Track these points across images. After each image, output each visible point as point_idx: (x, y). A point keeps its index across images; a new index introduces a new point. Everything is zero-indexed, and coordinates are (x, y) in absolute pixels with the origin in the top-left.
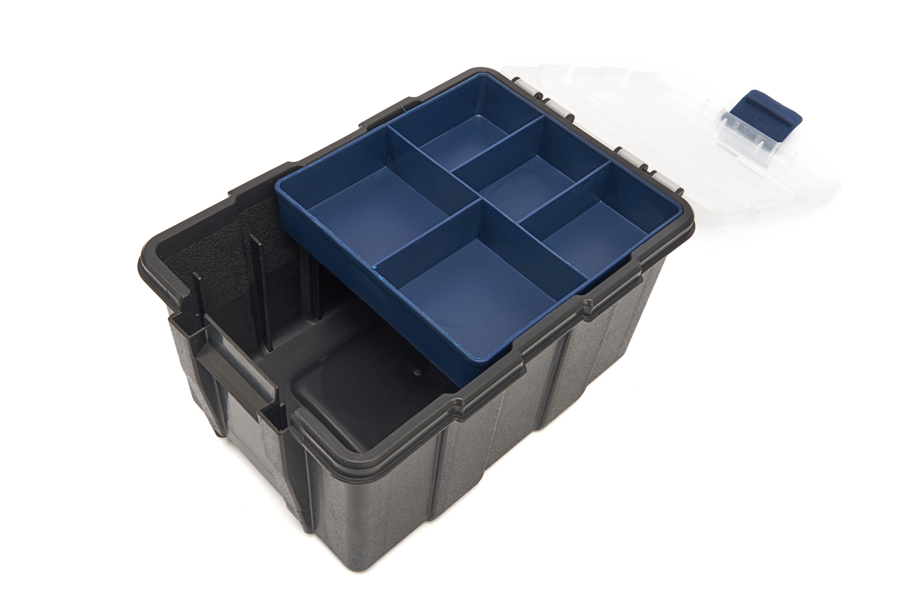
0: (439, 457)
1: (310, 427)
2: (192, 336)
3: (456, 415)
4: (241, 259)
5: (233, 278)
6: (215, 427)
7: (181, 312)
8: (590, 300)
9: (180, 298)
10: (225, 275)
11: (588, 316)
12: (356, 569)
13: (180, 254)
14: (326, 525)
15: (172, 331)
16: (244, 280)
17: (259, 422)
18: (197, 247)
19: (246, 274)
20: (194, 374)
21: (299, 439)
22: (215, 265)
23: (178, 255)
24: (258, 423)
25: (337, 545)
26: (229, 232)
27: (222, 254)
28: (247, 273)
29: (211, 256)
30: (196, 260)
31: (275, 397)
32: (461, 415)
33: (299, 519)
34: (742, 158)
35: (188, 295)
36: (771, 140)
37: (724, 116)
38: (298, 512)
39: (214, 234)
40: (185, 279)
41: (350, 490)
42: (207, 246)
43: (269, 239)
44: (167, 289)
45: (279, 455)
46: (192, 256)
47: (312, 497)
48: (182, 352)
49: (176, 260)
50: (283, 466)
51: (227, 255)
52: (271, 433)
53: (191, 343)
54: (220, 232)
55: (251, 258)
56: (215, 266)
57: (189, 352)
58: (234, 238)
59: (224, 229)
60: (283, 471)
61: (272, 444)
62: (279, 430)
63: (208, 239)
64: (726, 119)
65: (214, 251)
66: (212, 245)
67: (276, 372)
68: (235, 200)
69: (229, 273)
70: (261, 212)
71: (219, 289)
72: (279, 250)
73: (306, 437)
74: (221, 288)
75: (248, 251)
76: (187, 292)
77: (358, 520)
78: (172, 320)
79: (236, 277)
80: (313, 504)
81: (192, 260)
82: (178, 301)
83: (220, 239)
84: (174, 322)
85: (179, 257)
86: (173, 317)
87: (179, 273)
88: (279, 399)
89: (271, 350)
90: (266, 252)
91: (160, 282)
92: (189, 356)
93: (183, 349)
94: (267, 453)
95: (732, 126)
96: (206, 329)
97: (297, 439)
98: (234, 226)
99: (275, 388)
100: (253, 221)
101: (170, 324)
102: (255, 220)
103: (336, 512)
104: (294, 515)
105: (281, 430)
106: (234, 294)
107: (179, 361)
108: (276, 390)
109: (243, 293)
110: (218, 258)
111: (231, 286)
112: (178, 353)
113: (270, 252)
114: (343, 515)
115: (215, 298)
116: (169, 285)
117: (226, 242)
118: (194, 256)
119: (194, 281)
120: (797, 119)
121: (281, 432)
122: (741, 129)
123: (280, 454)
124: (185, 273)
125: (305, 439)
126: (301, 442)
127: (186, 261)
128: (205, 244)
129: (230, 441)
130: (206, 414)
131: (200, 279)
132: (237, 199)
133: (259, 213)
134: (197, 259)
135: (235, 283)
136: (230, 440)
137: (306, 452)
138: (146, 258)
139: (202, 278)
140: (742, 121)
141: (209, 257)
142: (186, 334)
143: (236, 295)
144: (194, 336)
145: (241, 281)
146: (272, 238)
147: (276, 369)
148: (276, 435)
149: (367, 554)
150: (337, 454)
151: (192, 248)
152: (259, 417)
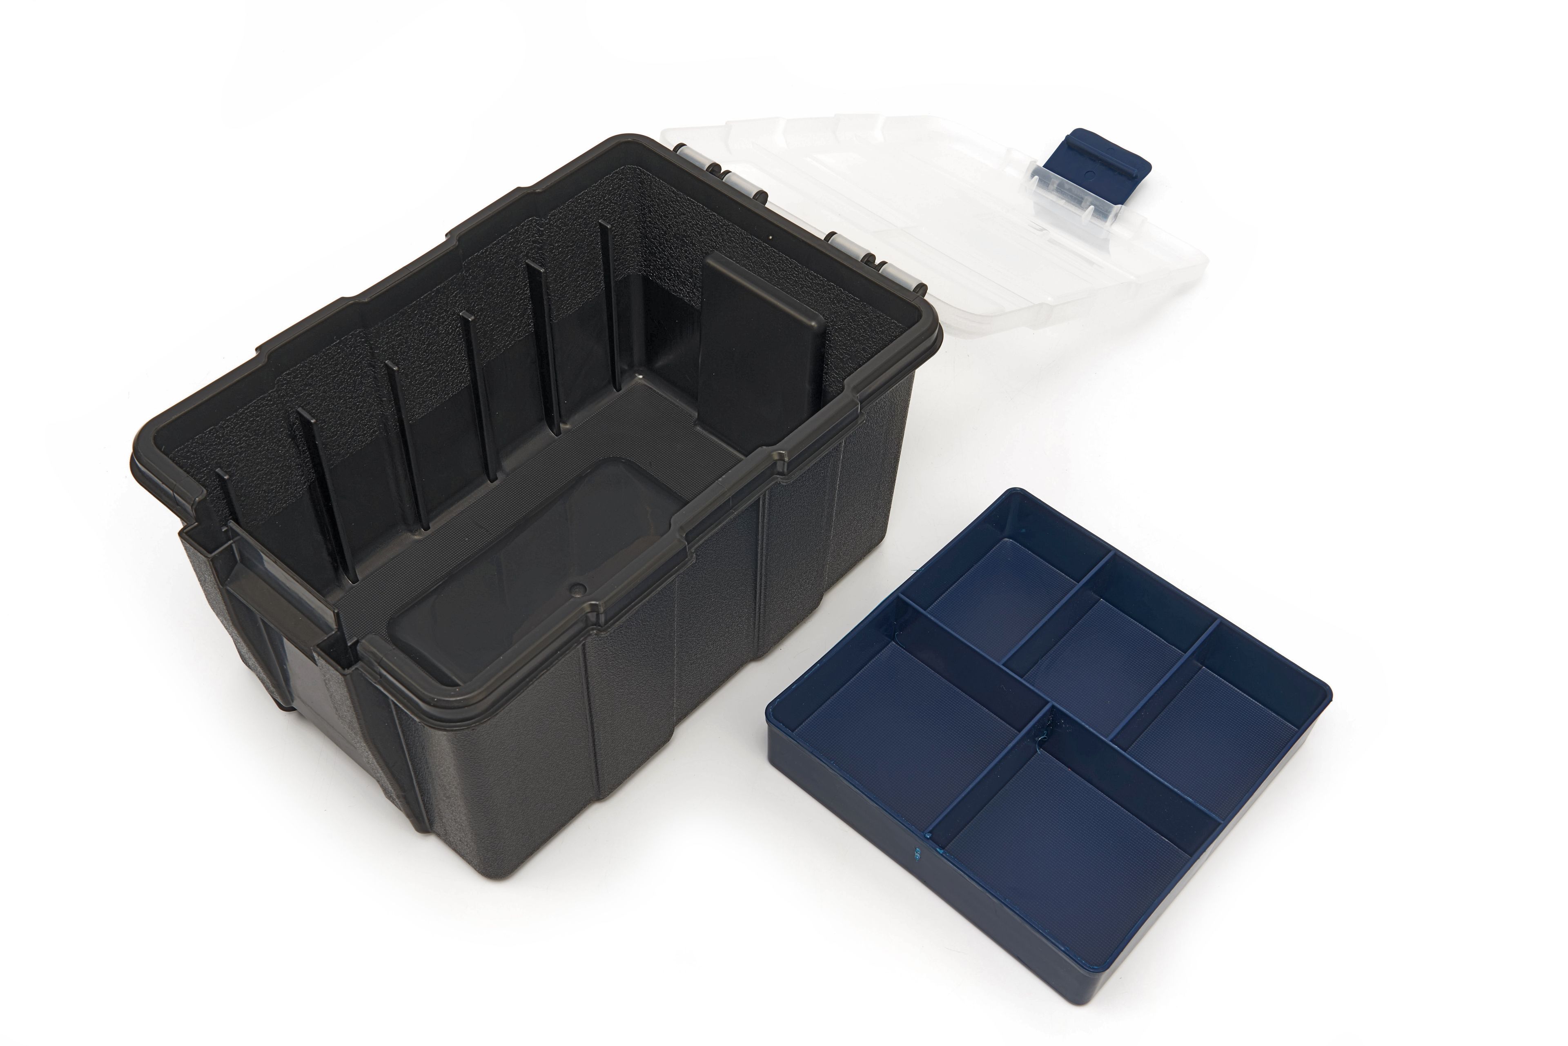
0: (588, 697)
1: (384, 659)
2: (214, 554)
3: (595, 627)
4: (288, 445)
5: (280, 475)
6: (273, 693)
7: (197, 523)
8: (782, 452)
9: (192, 503)
10: (266, 470)
11: (784, 475)
12: (493, 875)
13: (192, 443)
14: (441, 812)
15: (187, 552)
16: (298, 476)
17: (317, 663)
18: (217, 431)
19: (299, 468)
20: (226, 611)
21: (372, 679)
22: (248, 456)
23: (189, 445)
24: (317, 665)
25: (460, 840)
26: (263, 406)
27: (257, 439)
28: (301, 465)
29: (240, 444)
30: (218, 450)
31: (336, 626)
32: (602, 627)
33: (402, 809)
34: (1055, 233)
35: (204, 497)
36: (1104, 202)
37: (1036, 172)
38: (398, 797)
39: (241, 411)
40: (205, 480)
41: (455, 746)
42: (232, 428)
43: (328, 413)
44: (173, 492)
45: (351, 707)
46: (211, 445)
47: (415, 773)
48: (205, 581)
49: (188, 452)
50: (360, 724)
51: (266, 441)
52: (334, 676)
53: (213, 564)
54: (249, 406)
55: (304, 444)
56: (248, 458)
57: (213, 579)
58: (272, 414)
59: (255, 403)
60: (362, 731)
61: (339, 692)
62: (344, 669)
63: (232, 418)
64: (1036, 177)
65: (244, 436)
66: (240, 427)
67: (366, 612)
68: (266, 359)
69: (273, 468)
70: (309, 373)
71: (259, 491)
72: (347, 429)
73: (381, 675)
74: (262, 490)
75: (297, 433)
76: (202, 493)
77: (477, 793)
78: (184, 534)
79: (284, 472)
80: (419, 783)
81: (211, 451)
82: (190, 507)
83: (251, 417)
84: (187, 537)
85: (191, 447)
86: (185, 531)
87: (194, 472)
88: (342, 628)
89: (355, 580)
90: (327, 433)
91: (163, 483)
92: (215, 584)
93: (205, 575)
94: (337, 710)
95: (1048, 187)
96: (234, 542)
97: (370, 679)
98: (269, 396)
99: (334, 612)
100: (299, 388)
101: (182, 541)
102: (301, 386)
103: (448, 787)
104: (396, 805)
105: (346, 669)
106: (284, 498)
107: (204, 596)
108: (335, 614)
109: (299, 496)
110: (252, 445)
111: (279, 487)
112: (201, 584)
113: (332, 433)
114: (456, 788)
115: (256, 505)
116: (175, 485)
117: (261, 421)
118: (215, 445)
119: (219, 481)
120: (1144, 167)
121: (347, 671)
122: (1060, 190)
123: (351, 705)
124: (203, 471)
125: (381, 678)
126: (375, 683)
127: (203, 453)
128: (227, 427)
129: (301, 716)
130: (257, 675)
131: (226, 477)
132: (269, 357)
133: (307, 375)
134: (220, 449)
135: (283, 481)
136: (301, 714)
137: (391, 703)
138: (140, 451)
139: (231, 476)
140: (1060, 178)
141: (238, 445)
142: (205, 552)
143: (288, 499)
144: (217, 554)
145: (292, 478)
146: (333, 411)
147: (364, 608)
148: (340, 677)
149: (504, 848)
150: (423, 691)
151: (209, 433)
152: (315, 655)
